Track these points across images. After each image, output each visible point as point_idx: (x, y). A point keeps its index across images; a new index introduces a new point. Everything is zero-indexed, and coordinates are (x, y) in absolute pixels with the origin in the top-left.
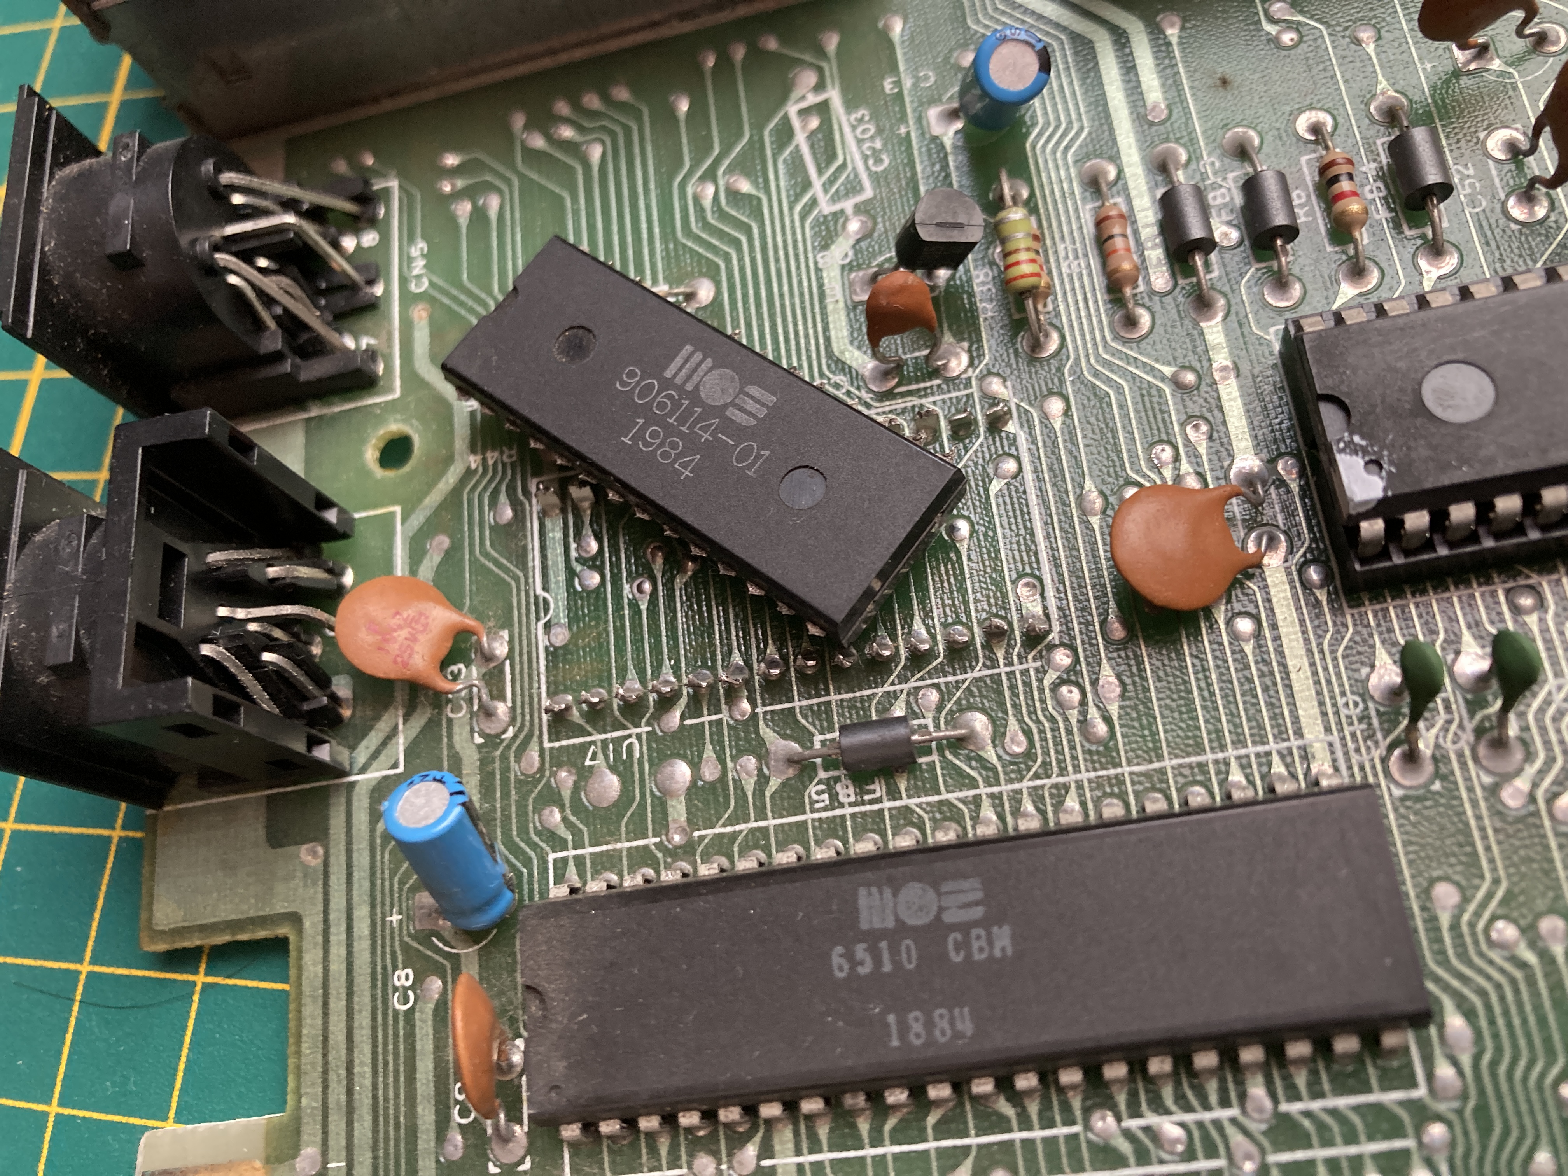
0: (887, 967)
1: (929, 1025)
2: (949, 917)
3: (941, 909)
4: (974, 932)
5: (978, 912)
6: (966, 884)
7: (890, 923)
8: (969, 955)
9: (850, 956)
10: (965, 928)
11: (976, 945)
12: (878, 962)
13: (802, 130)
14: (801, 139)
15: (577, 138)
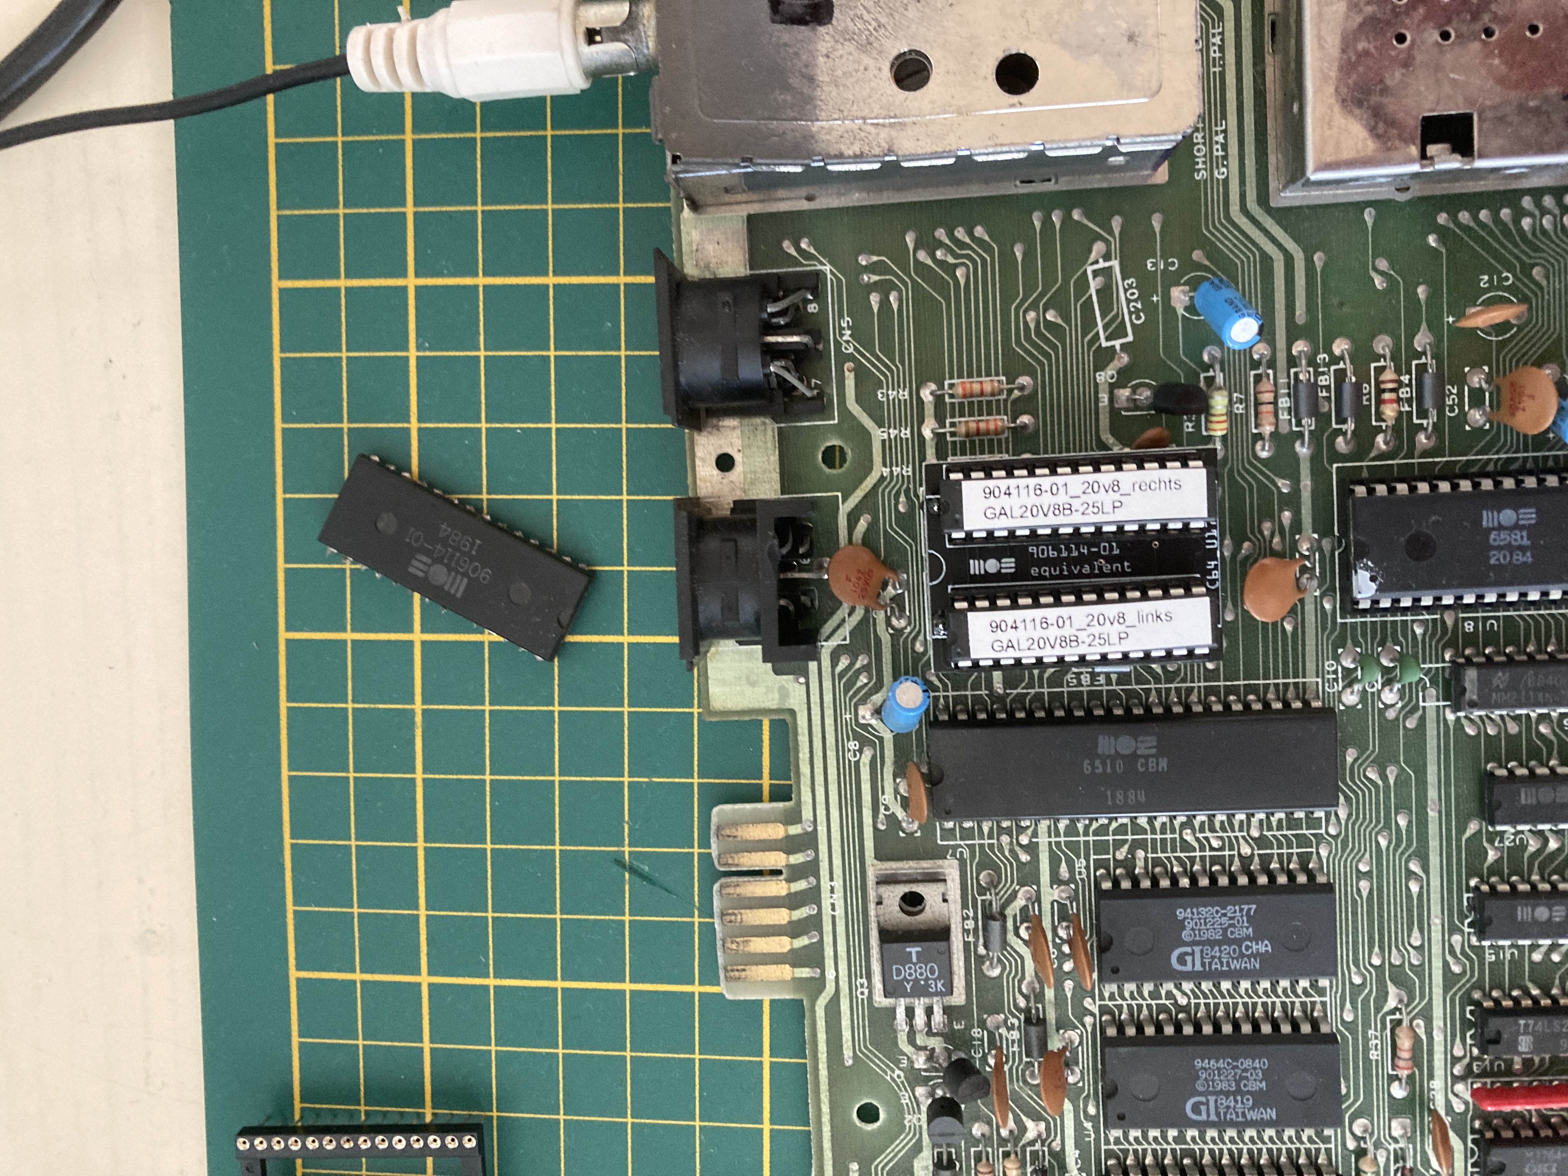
0: (1109, 770)
1: (1126, 797)
2: (1139, 752)
3: (1137, 748)
4: (1150, 760)
5: (1154, 751)
6: (1149, 738)
7: (1113, 752)
8: (1147, 768)
9: (1092, 764)
10: (1146, 757)
11: (1150, 765)
12: (1105, 769)
13: (1094, 285)
14: (1093, 291)
15: (951, 260)
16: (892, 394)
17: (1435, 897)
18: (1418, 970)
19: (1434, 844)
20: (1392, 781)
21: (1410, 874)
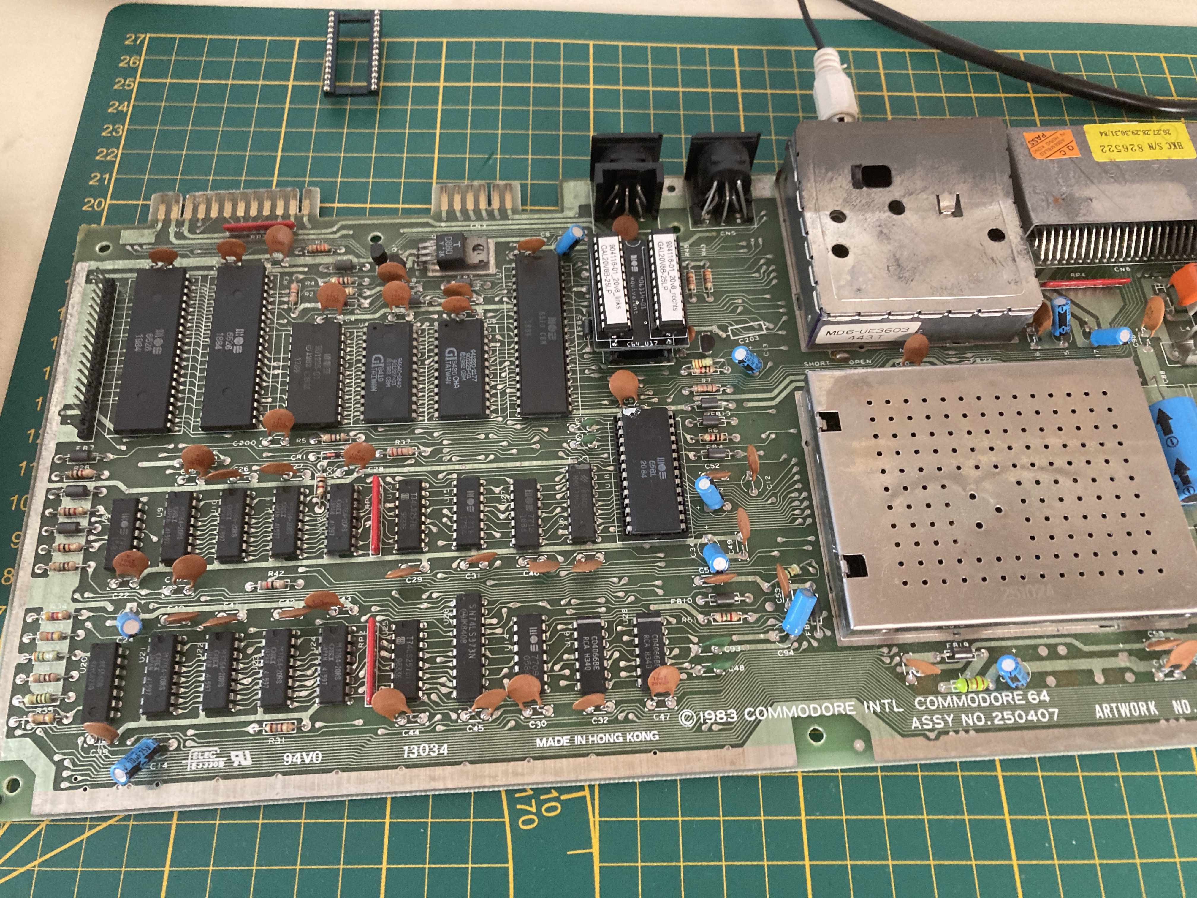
0: (540, 322)
2: (549, 333)
4: (546, 338)
5: (550, 340)
7: (549, 323)
8: (541, 336)
9: (543, 315)
10: (547, 336)
11: (543, 338)
12: (542, 320)
13: (755, 324)
14: (752, 324)
15: (762, 271)
16: (704, 250)
17: (476, 466)
18: (440, 460)
19: (502, 465)
20: (533, 446)
21: (487, 456)
